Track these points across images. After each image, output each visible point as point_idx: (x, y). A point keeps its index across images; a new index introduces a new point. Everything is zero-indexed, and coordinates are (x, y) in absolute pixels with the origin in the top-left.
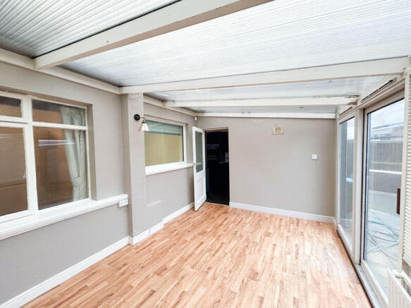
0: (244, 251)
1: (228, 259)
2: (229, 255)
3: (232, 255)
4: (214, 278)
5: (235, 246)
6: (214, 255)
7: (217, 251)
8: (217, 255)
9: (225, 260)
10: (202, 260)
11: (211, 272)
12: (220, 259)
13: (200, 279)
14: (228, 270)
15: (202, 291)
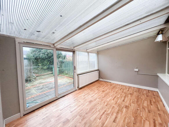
0: (89, 111)
1: (99, 108)
2: (97, 110)
3: (96, 110)
4: (104, 102)
5: (93, 115)
6: (105, 111)
7: (104, 113)
8: (103, 111)
9: (100, 108)
10: (111, 110)
11: (106, 104)
12: (102, 108)
13: (109, 103)
14: (99, 104)
15: (108, 100)
